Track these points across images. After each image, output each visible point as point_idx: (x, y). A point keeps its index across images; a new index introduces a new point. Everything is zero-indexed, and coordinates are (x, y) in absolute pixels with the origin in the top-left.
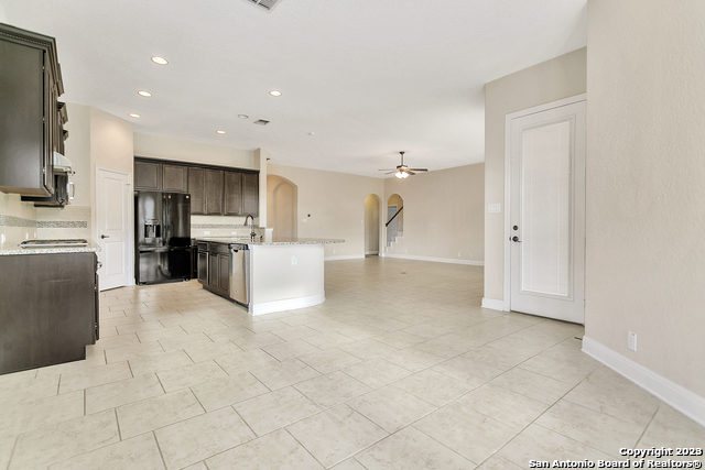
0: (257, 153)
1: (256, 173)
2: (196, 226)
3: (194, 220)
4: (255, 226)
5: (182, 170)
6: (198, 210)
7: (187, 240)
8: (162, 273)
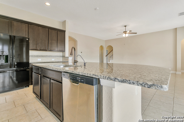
0: (64, 23)
1: (64, 32)
2: (32, 56)
3: (31, 53)
4: (63, 57)
5: (25, 26)
6: (34, 48)
7: (28, 64)
8: (12, 80)
